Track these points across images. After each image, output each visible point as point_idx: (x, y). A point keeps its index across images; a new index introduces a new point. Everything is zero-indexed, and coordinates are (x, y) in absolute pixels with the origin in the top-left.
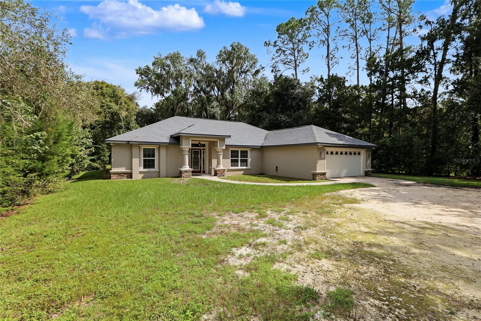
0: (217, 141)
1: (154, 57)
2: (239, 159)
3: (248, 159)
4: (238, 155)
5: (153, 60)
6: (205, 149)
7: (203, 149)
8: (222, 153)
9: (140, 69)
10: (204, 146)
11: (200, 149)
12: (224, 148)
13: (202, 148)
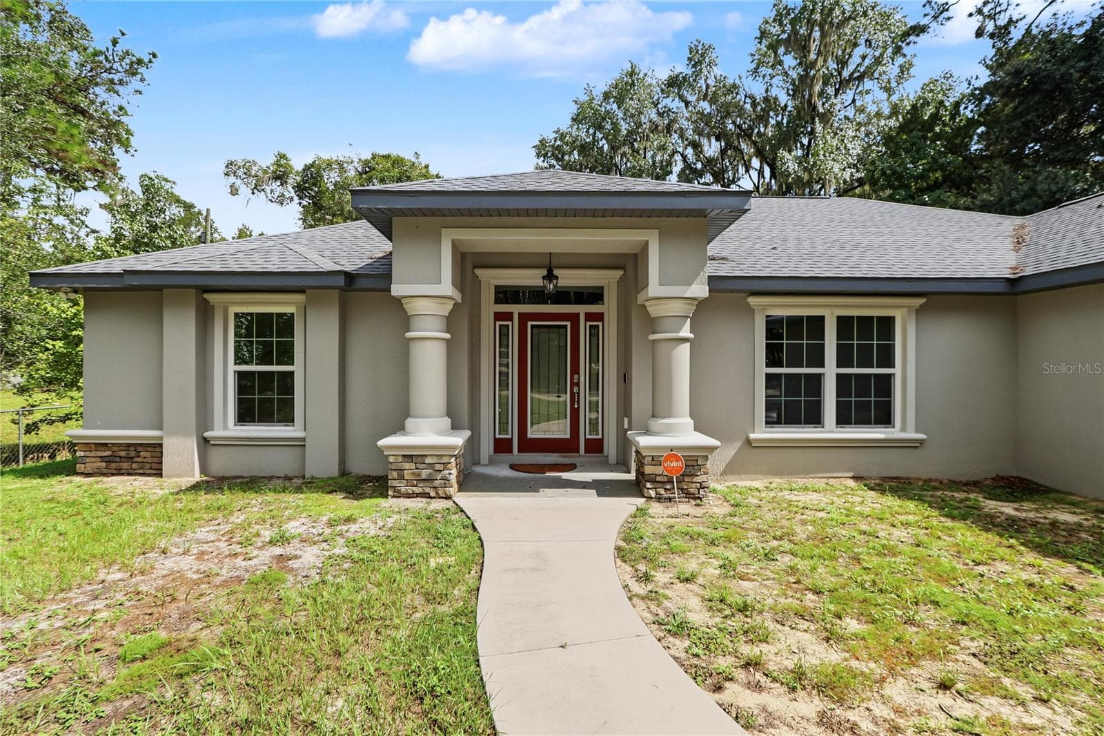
0: (645, 246)
1: (576, 102)
2: (830, 371)
3: (897, 371)
4: (821, 348)
5: (574, 109)
6: (600, 317)
7: (589, 317)
8: (686, 332)
9: (543, 143)
10: (595, 296)
11: (574, 318)
12: (700, 290)
13: (582, 310)
